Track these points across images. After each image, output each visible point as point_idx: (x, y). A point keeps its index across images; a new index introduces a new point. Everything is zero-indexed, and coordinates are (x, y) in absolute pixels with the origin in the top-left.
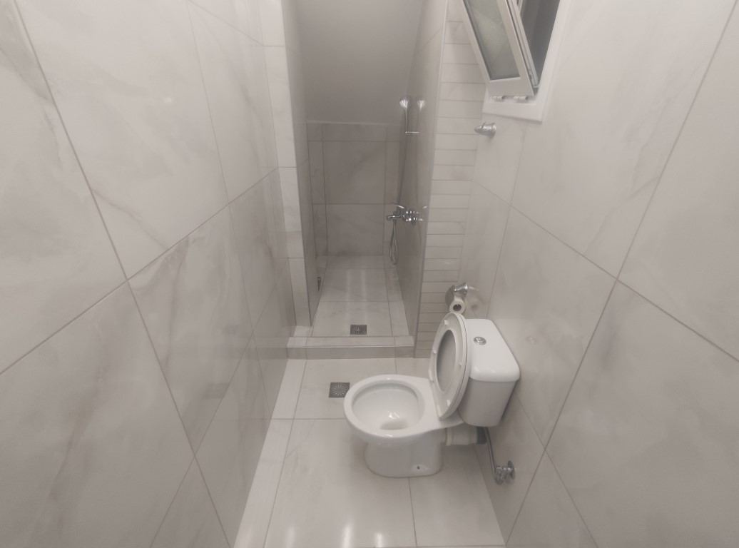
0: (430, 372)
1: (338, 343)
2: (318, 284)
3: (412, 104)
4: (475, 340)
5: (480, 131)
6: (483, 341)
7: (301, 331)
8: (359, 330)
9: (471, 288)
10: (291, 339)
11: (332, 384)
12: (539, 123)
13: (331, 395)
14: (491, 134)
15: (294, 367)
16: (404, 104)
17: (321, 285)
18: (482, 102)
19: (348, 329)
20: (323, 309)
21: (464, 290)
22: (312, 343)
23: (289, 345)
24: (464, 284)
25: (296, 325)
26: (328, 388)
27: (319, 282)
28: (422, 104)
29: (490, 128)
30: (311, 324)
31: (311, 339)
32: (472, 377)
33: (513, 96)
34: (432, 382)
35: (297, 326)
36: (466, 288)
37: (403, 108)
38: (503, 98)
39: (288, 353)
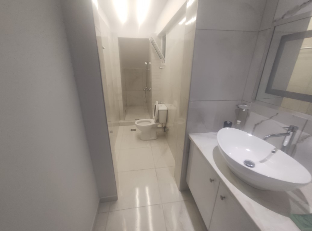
3: (148, 63)
4: (160, 106)
11: (131, 129)
13: (131, 131)
16: (146, 63)
28: (150, 63)
29: (161, 67)
36: (161, 102)
38: (162, 62)
39: (119, 124)
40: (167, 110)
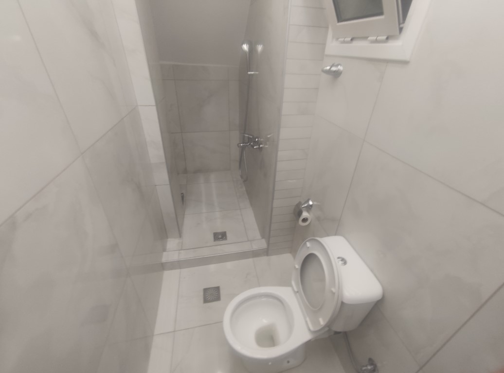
0: (293, 283)
1: (206, 253)
2: (182, 199)
4: (338, 261)
5: (327, 71)
6: (344, 261)
7: (172, 243)
8: (220, 236)
10: (165, 253)
11: (205, 290)
12: (405, 63)
15: (170, 278)
16: (245, 47)
17: (185, 199)
18: (324, 44)
19: (212, 237)
20: (189, 221)
21: (310, 205)
22: (184, 256)
23: (164, 260)
25: (167, 238)
26: (202, 293)
27: (183, 197)
28: (260, 48)
30: (180, 236)
31: (182, 251)
32: (345, 301)
33: (367, 37)
35: (169, 239)
36: (311, 203)
37: (245, 51)
38: (352, 40)
39: (163, 267)
40: (381, 300)
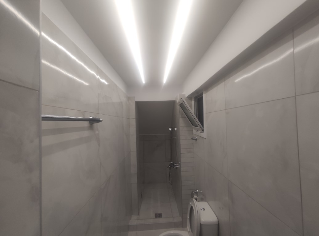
3: (173, 129)
4: (201, 209)
5: (193, 139)
6: (204, 209)
7: (134, 217)
8: (158, 216)
9: (199, 191)
10: (130, 221)
14: (196, 140)
16: (170, 129)
19: (154, 216)
21: (197, 192)
22: (139, 222)
23: (130, 224)
24: (197, 190)
25: (132, 215)
27: (142, 195)
29: (195, 138)
30: (138, 214)
31: (139, 220)
32: (201, 223)
33: (199, 131)
34: (189, 232)
36: (198, 191)
37: (170, 131)
38: (197, 131)
39: (129, 228)
40: (218, 224)
